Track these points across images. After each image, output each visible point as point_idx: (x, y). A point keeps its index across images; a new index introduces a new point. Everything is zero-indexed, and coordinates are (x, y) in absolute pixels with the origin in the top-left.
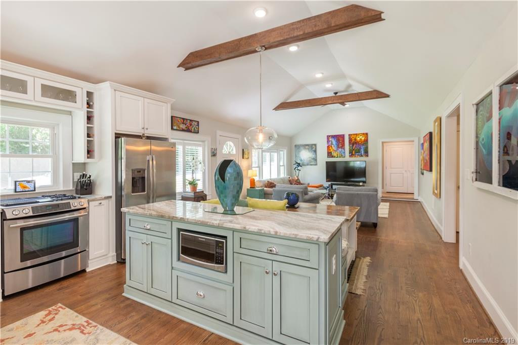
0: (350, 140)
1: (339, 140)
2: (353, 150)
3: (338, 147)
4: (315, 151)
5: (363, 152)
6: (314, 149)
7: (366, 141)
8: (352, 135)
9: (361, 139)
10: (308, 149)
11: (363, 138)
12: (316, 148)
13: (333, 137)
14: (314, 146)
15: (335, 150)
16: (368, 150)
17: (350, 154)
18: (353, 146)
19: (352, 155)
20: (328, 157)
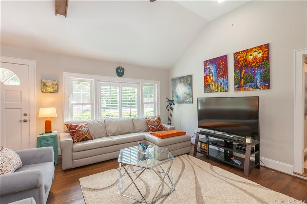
0: (236, 63)
1: (219, 65)
2: (242, 78)
3: (218, 76)
4: (191, 85)
5: (259, 81)
6: (189, 82)
8: (238, 53)
9: (255, 58)
10: (183, 82)
11: (260, 55)
12: (191, 81)
13: (212, 61)
14: (189, 78)
15: (214, 81)
16: (269, 76)
17: (236, 86)
18: (241, 72)
19: (239, 86)
20: (205, 92)
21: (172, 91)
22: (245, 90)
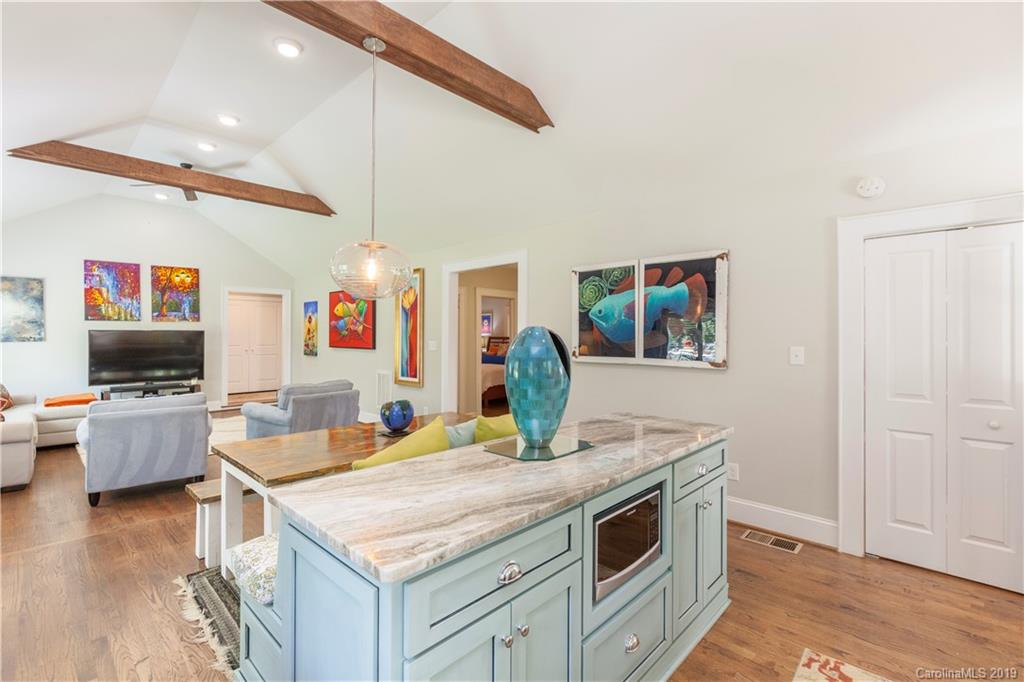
0: (156, 281)
1: (123, 276)
2: (164, 304)
3: (121, 292)
4: (40, 300)
5: (187, 311)
6: (35, 293)
7: (195, 286)
8: (160, 268)
9: (183, 282)
10: (11, 291)
11: (188, 280)
12: (41, 291)
13: (108, 266)
14: (35, 285)
15: (111, 300)
16: (198, 306)
17: (155, 314)
18: (163, 295)
19: (159, 312)
20: (87, 319)
22: (169, 320)
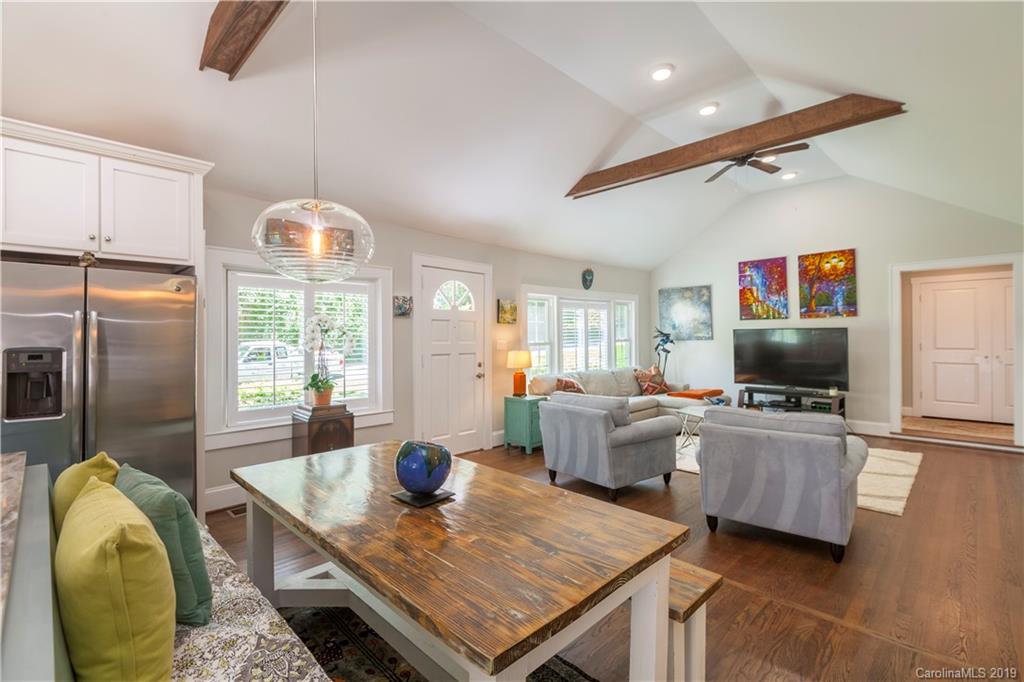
0: (803, 273)
1: (771, 272)
2: (813, 297)
3: (769, 291)
4: (709, 304)
5: (840, 303)
6: (705, 298)
7: (851, 271)
8: (807, 257)
9: (834, 268)
10: (691, 298)
11: (841, 265)
12: (710, 297)
13: (757, 265)
14: (704, 291)
15: (760, 299)
16: (855, 297)
17: (803, 310)
18: (811, 287)
19: (808, 310)
20: (741, 319)
21: (660, 314)
22: (818, 316)
